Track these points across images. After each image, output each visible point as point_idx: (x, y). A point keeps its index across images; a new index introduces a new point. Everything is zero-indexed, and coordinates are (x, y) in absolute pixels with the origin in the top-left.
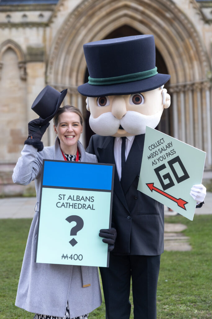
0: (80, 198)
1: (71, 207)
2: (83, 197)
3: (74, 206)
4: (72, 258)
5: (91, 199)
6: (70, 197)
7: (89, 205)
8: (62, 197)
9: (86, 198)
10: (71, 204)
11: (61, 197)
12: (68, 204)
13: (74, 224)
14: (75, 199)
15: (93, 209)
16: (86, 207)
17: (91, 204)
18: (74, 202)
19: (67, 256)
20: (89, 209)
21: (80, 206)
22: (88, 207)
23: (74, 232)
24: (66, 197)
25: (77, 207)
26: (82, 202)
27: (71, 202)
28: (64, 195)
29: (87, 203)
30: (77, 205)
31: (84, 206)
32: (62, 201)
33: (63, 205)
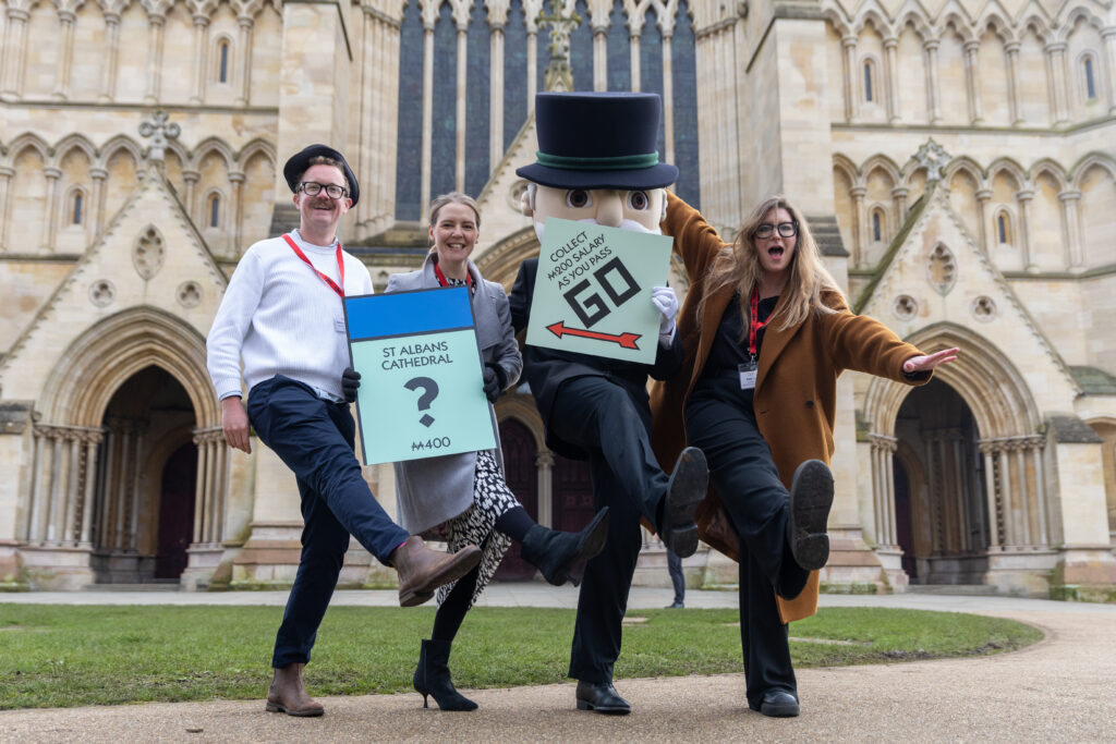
0: (422, 348)
1: (409, 365)
2: (426, 345)
3: (414, 363)
4: (431, 446)
5: (442, 346)
6: (404, 350)
7: (441, 356)
8: (390, 351)
9: (433, 345)
10: (409, 361)
11: (387, 352)
12: (403, 362)
13: (421, 391)
14: (414, 350)
15: (448, 362)
16: (436, 361)
17: (444, 354)
18: (414, 356)
19: (421, 445)
20: (442, 362)
21: (425, 361)
23: (424, 403)
24: (397, 351)
25: (420, 363)
26: (427, 354)
27: (408, 357)
28: (392, 349)
29: (437, 354)
30: (420, 360)
31: (431, 360)
32: (391, 359)
33: (394, 364)
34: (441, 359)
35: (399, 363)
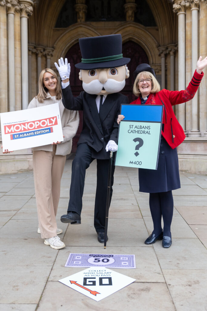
0: (142, 127)
1: (136, 133)
2: (143, 126)
3: (138, 132)
4: (135, 164)
5: (148, 127)
6: (136, 127)
7: (147, 131)
8: (132, 126)
9: (146, 127)
10: (137, 131)
11: (131, 127)
12: (135, 131)
14: (139, 127)
15: (149, 134)
16: (145, 133)
17: (148, 130)
18: (138, 130)
19: (132, 162)
20: (147, 134)
21: (142, 132)
22: (146, 133)
23: (137, 148)
24: (134, 127)
25: (140, 133)
26: (143, 130)
27: (136, 129)
28: (133, 126)
29: (146, 130)
30: (140, 131)
31: (144, 132)
32: (131, 129)
33: (132, 131)
34: (147, 132)
35: (133, 131)
